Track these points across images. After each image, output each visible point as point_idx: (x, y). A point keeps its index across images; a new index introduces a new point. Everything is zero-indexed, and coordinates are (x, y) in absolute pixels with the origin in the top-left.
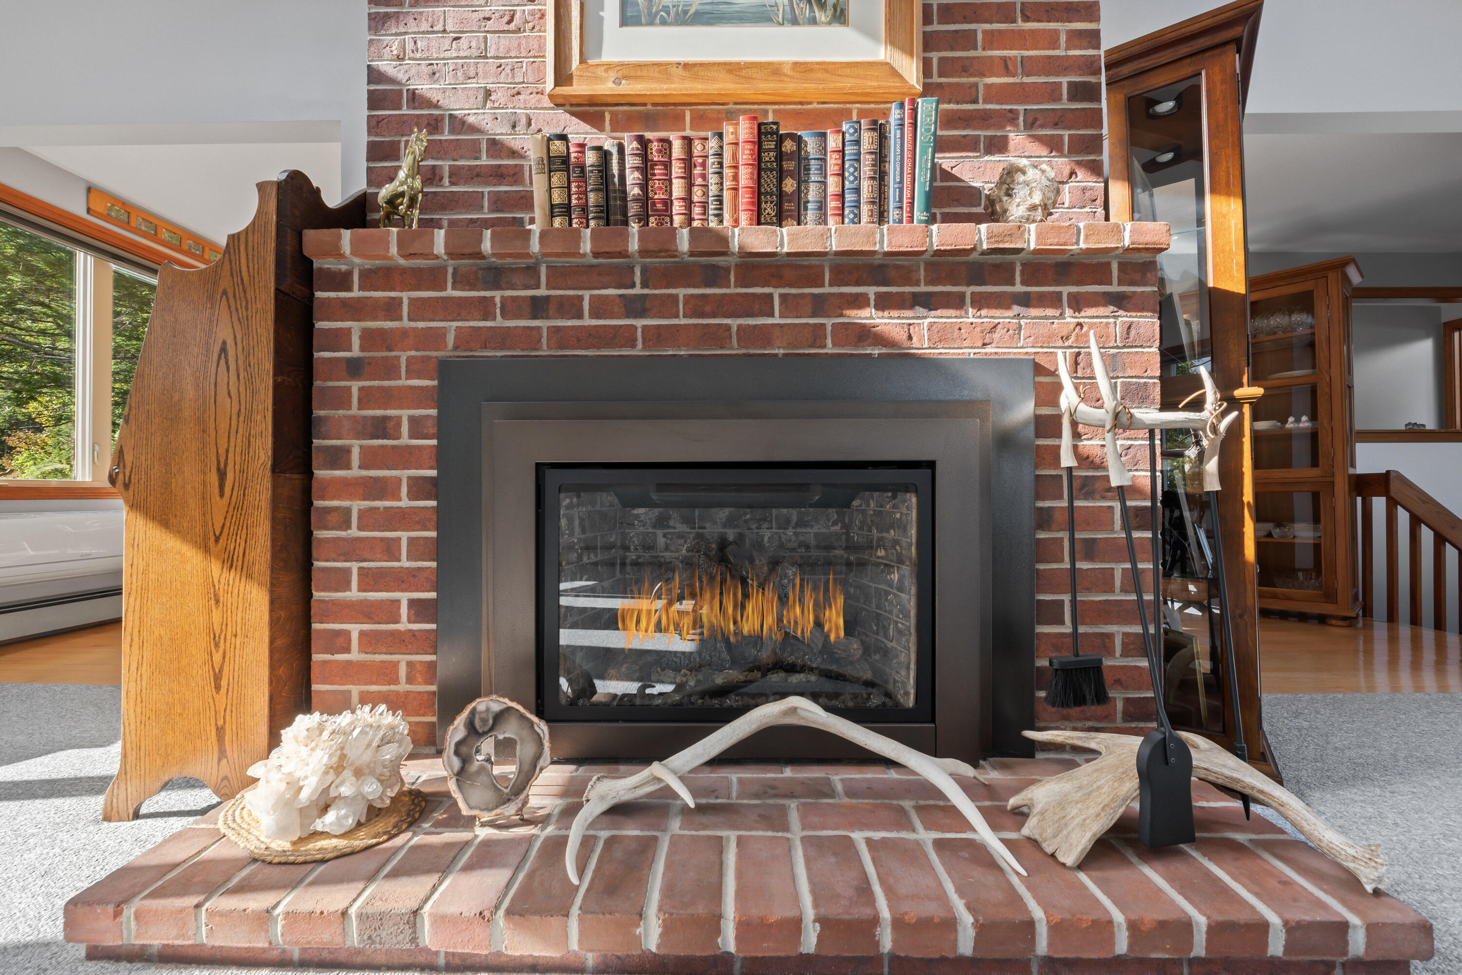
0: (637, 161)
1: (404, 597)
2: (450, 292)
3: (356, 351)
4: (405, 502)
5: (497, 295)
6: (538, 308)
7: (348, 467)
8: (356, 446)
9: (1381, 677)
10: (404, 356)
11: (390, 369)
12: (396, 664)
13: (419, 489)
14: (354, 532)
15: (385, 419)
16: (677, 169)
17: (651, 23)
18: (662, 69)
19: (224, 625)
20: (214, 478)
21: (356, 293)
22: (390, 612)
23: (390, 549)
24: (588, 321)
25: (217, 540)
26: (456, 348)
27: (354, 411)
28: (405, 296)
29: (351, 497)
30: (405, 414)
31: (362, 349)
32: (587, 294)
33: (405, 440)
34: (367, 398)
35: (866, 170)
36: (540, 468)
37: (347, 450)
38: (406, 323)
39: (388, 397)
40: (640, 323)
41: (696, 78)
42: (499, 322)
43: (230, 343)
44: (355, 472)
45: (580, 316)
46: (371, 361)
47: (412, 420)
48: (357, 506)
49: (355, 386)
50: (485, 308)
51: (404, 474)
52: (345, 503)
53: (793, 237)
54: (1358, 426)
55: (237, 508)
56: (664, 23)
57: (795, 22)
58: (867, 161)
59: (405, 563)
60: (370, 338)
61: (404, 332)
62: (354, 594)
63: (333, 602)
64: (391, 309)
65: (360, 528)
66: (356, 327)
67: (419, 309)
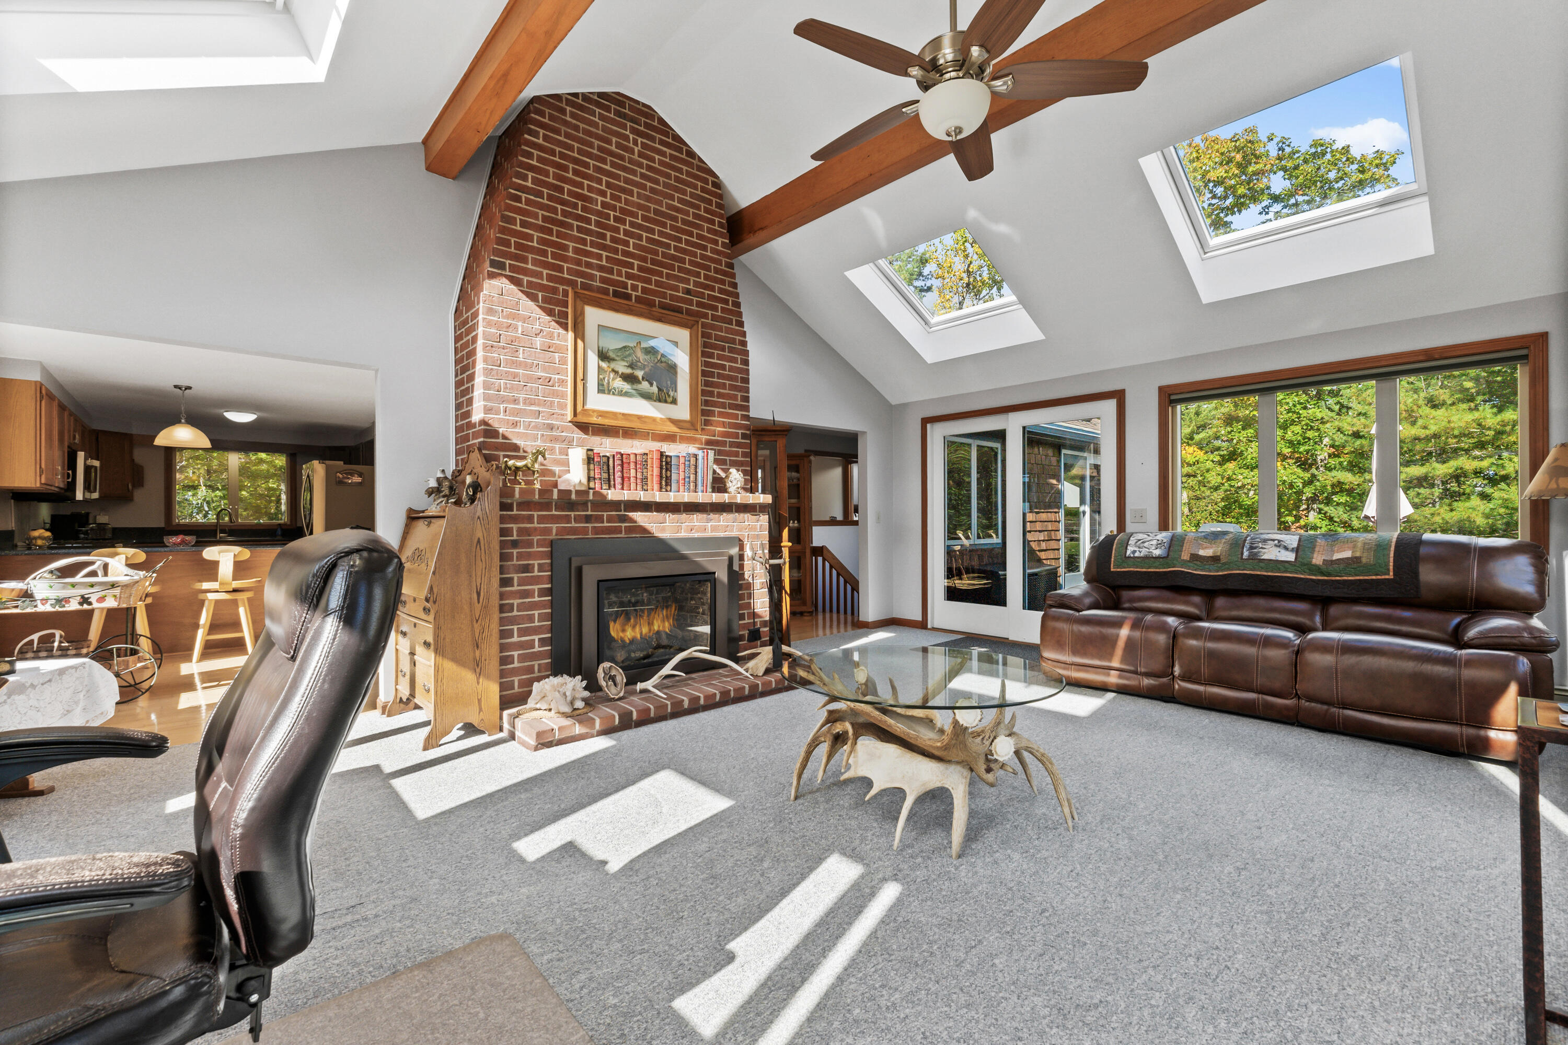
0: (619, 462)
1: (536, 638)
2: (554, 512)
3: (515, 537)
4: (537, 599)
5: (572, 514)
6: (588, 519)
7: (513, 586)
8: (516, 577)
9: (820, 632)
10: (535, 538)
11: (530, 544)
12: (533, 666)
13: (542, 593)
14: (515, 613)
15: (529, 565)
16: (632, 466)
17: (609, 393)
18: (614, 415)
19: (481, 656)
20: (475, 596)
21: (515, 512)
22: (531, 644)
23: (531, 619)
24: (606, 524)
25: (477, 621)
26: (556, 535)
27: (515, 562)
28: (536, 514)
29: (515, 598)
30: (536, 563)
31: (518, 535)
32: (605, 514)
33: (536, 573)
34: (520, 556)
35: (692, 471)
36: (599, 581)
37: (512, 579)
38: (536, 525)
39: (529, 556)
40: (623, 525)
41: (627, 420)
42: (573, 524)
43: (481, 539)
44: (516, 588)
45: (603, 522)
46: (522, 541)
47: (539, 564)
48: (516, 602)
49: (515, 551)
50: (567, 519)
51: (536, 587)
52: (511, 601)
53: (675, 496)
54: (814, 518)
55: (485, 607)
56: (614, 394)
57: (660, 401)
58: (693, 467)
59: (537, 624)
60: (521, 531)
61: (535, 529)
62: (515, 639)
63: (507, 643)
64: (530, 519)
65: (518, 611)
66: (515, 527)
67: (542, 519)
